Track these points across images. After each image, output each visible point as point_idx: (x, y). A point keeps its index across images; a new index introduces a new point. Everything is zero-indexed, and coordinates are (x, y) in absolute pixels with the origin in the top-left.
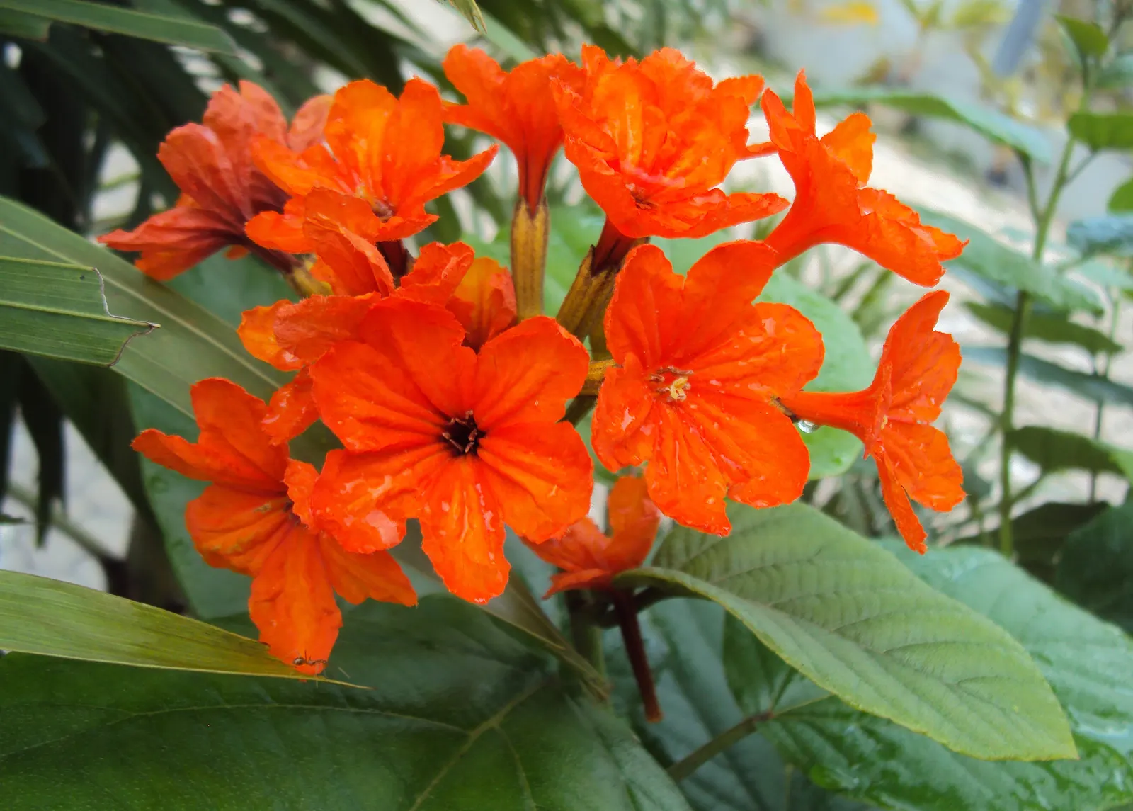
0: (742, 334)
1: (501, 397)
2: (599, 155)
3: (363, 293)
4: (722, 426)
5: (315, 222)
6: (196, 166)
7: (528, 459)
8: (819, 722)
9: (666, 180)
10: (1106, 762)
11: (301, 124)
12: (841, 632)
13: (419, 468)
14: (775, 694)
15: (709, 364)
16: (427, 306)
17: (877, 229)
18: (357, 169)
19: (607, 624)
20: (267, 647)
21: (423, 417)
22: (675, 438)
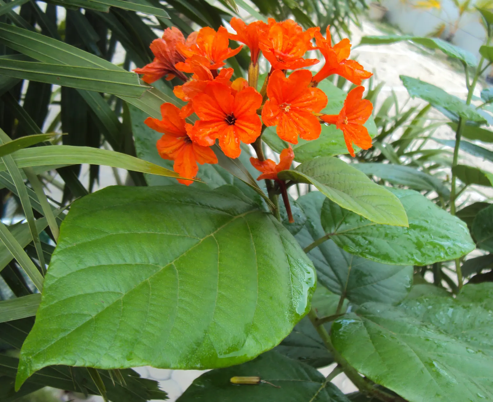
0: (305, 95)
1: (240, 109)
2: (268, 48)
3: (206, 80)
4: (299, 119)
5: (193, 62)
6: (160, 50)
7: (247, 124)
8: (349, 235)
9: (289, 55)
10: (439, 250)
11: (189, 40)
12: (344, 192)
13: (219, 127)
14: (336, 228)
15: (296, 103)
16: (222, 84)
17: (345, 69)
18: (205, 52)
19: (278, 194)
20: (179, 174)
21: (220, 114)
22: (286, 121)
